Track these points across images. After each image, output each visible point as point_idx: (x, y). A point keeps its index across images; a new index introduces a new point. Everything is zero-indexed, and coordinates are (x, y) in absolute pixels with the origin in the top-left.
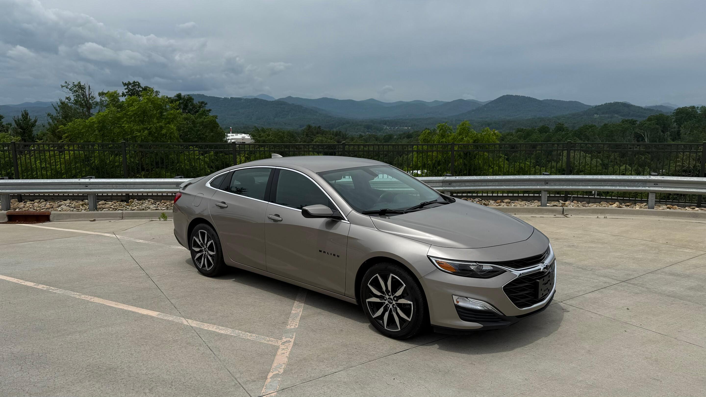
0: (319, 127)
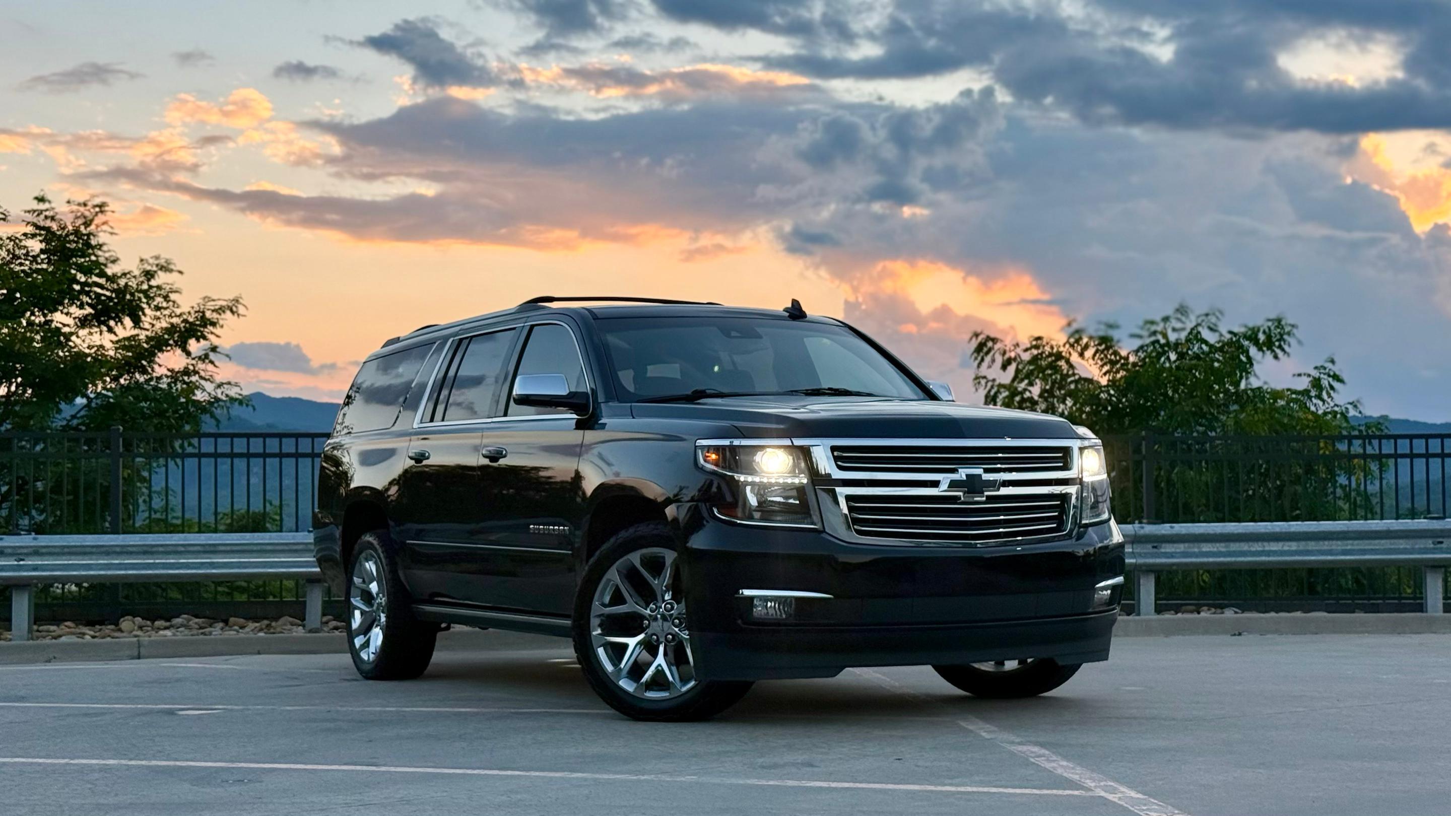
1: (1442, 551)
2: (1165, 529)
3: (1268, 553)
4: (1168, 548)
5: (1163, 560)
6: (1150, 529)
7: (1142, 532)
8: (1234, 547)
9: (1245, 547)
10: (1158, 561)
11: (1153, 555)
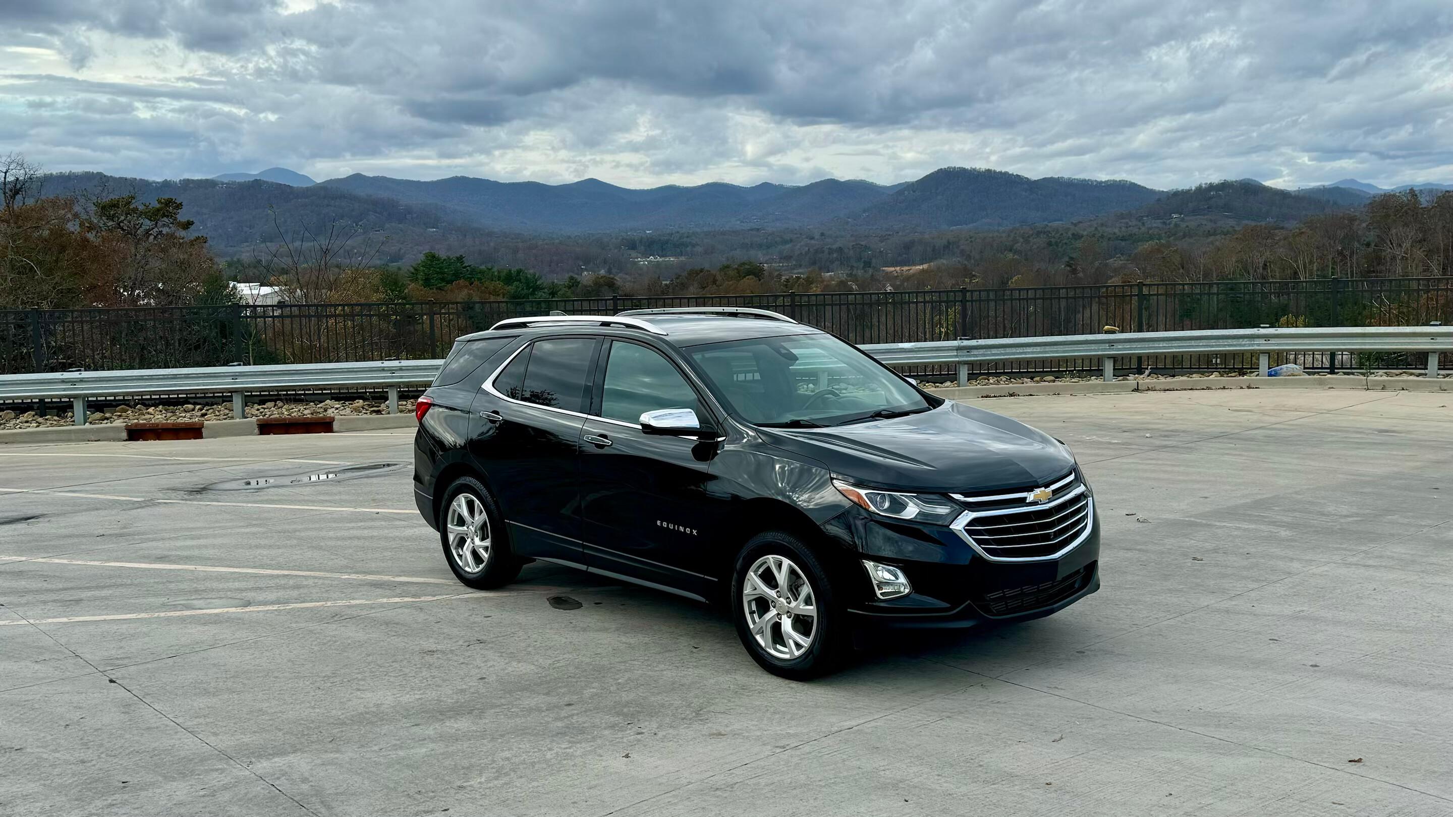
0: (460, 259)
1: (1113, 350)
2: (973, 343)
3: (1025, 353)
4: (975, 352)
5: (973, 359)
6: (966, 343)
7: (962, 344)
8: (1008, 350)
9: (1014, 350)
10: (969, 359)
11: (967, 356)
